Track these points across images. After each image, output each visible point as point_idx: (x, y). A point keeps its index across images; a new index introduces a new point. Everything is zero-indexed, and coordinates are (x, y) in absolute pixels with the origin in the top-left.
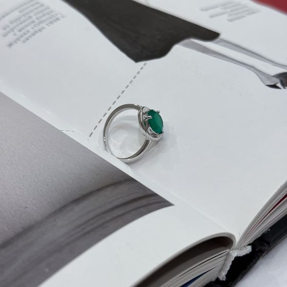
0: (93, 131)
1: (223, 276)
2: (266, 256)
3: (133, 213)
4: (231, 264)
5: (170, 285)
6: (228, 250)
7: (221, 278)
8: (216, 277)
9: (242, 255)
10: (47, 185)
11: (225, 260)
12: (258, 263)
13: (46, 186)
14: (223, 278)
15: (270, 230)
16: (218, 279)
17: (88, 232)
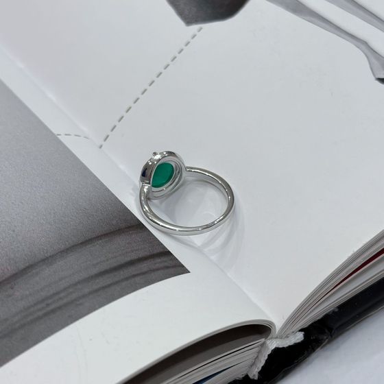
0: (110, 133)
1: (254, 373)
2: (328, 346)
3: (124, 284)
4: (266, 358)
5: (177, 382)
6: (263, 340)
7: (251, 376)
8: (245, 373)
9: (286, 346)
10: (14, 231)
11: (259, 352)
12: (314, 355)
13: (12, 233)
14: (254, 375)
15: (337, 310)
16: (247, 377)
17: (53, 311)
